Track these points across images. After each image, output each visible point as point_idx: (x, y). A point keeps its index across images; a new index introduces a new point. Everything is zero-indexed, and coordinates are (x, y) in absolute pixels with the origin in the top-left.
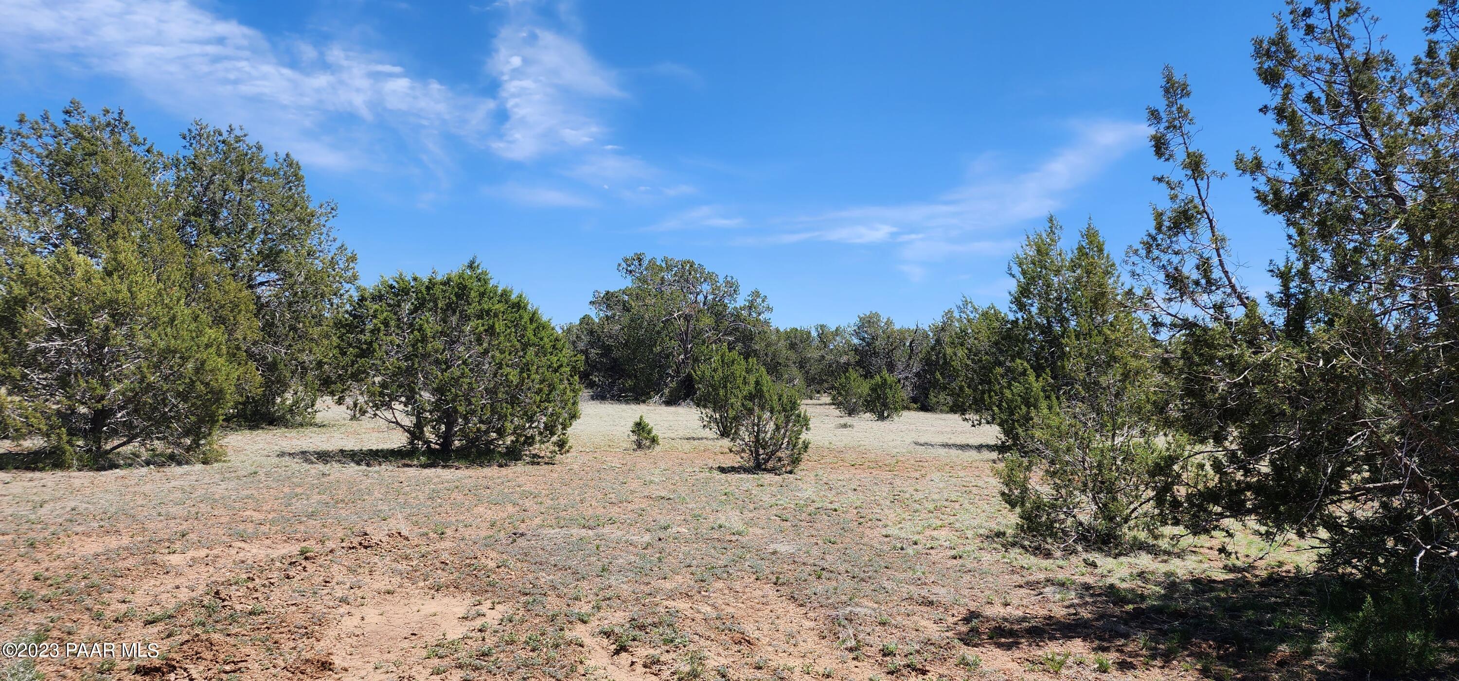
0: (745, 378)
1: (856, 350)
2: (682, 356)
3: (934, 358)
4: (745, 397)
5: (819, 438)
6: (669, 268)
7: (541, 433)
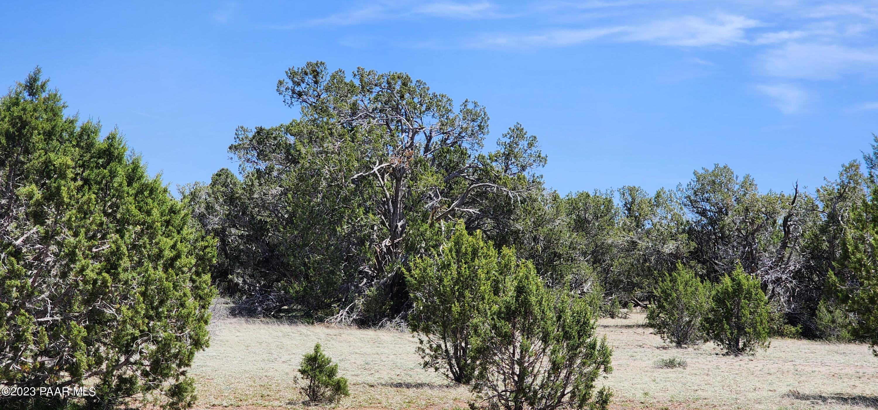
0: (497, 282)
1: (691, 232)
2: (387, 242)
3: (825, 246)
4: (499, 313)
5: (626, 384)
6: (365, 88)
7: (145, 374)
